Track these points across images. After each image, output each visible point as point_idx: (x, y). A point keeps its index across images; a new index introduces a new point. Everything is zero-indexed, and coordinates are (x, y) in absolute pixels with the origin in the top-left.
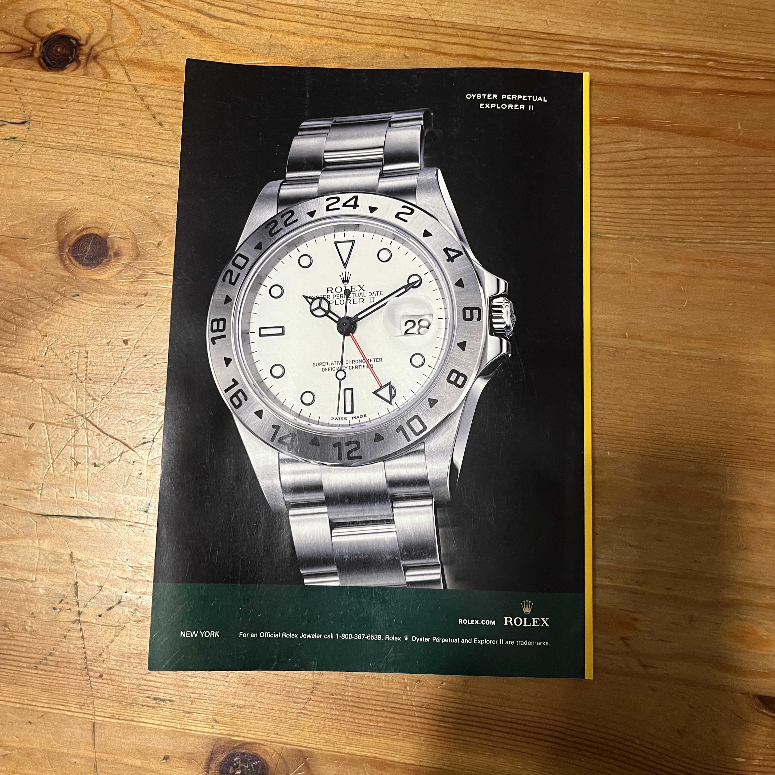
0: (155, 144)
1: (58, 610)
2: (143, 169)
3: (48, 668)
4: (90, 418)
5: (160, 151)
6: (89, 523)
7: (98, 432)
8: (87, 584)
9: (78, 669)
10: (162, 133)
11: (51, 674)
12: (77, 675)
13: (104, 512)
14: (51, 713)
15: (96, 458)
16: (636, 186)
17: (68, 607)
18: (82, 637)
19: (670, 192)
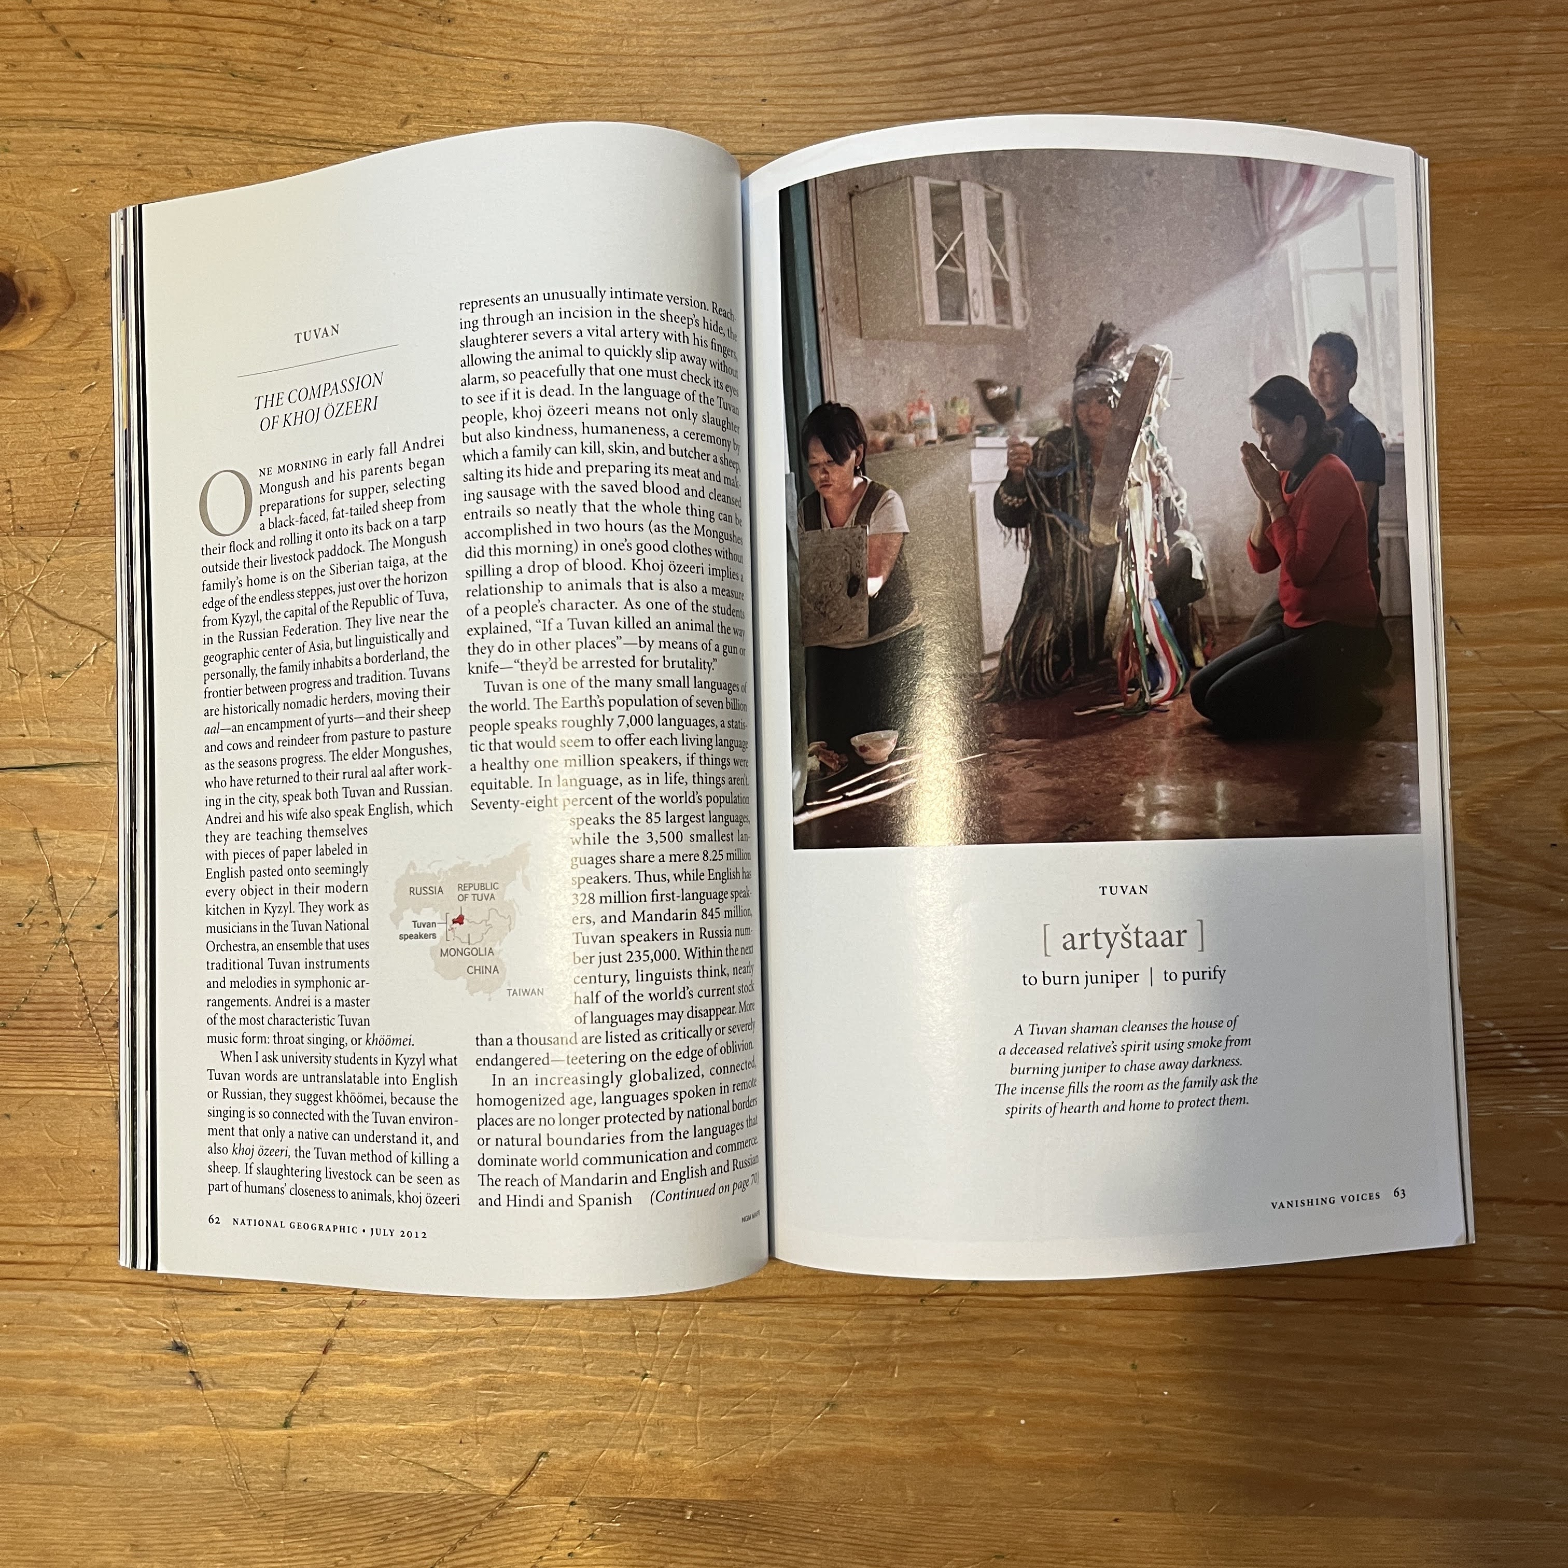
0: (74, 92)
1: (27, 926)
2: (58, 141)
3: (26, 1024)
4: (31, 596)
5: (84, 104)
6: (58, 776)
7: (49, 617)
8: (70, 878)
9: (76, 1019)
10: (84, 72)
11: (30, 1032)
12: (76, 1029)
13: (80, 753)
14: (40, 1095)
15: (52, 663)
16: (943, 56)
17: (40, 919)
18: (75, 965)
19: (1006, 57)
